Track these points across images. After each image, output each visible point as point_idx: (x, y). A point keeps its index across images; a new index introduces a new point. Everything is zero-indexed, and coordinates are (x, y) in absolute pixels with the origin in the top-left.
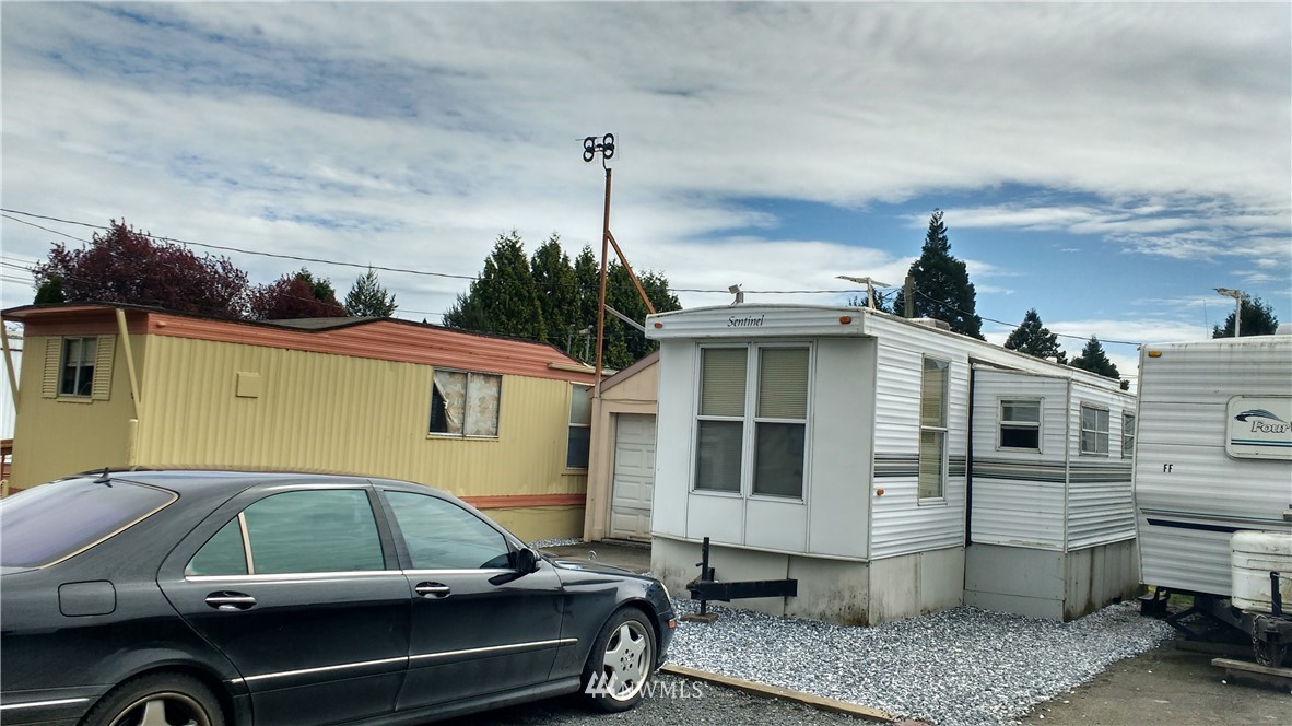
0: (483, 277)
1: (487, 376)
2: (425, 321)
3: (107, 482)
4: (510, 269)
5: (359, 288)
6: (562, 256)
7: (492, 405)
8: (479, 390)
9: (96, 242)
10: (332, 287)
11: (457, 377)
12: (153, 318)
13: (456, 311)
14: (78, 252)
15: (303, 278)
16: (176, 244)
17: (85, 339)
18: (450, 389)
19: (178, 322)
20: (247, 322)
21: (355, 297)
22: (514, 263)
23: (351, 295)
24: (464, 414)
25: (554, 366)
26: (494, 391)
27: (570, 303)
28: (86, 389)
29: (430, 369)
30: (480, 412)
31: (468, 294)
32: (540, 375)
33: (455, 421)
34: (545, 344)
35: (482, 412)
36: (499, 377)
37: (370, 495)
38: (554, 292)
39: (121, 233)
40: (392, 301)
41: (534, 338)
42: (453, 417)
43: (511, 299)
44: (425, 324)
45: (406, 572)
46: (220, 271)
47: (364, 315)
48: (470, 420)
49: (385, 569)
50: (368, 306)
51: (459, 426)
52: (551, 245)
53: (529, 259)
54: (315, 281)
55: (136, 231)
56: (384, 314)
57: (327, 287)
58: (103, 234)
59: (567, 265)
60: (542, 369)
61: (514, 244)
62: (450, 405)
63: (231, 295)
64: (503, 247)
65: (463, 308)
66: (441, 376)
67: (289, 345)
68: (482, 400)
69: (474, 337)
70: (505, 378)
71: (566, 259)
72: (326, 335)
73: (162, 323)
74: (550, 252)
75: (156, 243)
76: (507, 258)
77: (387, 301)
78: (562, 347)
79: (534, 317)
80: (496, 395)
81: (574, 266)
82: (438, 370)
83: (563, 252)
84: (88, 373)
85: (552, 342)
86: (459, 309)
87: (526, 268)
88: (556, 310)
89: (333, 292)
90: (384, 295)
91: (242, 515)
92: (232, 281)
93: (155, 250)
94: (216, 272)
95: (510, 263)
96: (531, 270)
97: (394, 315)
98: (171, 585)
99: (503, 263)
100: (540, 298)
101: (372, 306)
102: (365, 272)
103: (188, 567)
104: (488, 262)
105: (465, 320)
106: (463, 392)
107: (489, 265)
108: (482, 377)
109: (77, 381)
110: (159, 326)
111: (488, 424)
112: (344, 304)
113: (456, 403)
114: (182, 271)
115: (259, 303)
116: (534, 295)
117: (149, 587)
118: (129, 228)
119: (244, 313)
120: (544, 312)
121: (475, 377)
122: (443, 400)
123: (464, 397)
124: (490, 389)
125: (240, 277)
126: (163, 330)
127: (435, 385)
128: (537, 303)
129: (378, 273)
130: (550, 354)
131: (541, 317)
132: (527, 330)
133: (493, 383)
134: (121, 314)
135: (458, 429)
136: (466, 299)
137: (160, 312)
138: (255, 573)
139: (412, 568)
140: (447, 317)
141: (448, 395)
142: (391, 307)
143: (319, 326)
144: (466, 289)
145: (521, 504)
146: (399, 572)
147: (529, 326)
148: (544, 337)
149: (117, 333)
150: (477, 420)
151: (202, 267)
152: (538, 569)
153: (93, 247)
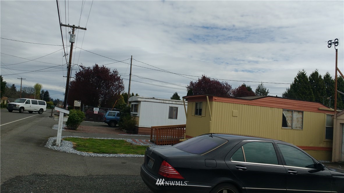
0: (294, 83)
1: (299, 112)
2: (277, 96)
3: (212, 136)
4: (302, 80)
5: (259, 88)
6: (319, 76)
7: (301, 120)
8: (296, 115)
9: (199, 80)
10: (251, 88)
11: (289, 112)
12: (214, 98)
13: (286, 93)
14: (195, 83)
15: (244, 86)
16: (216, 80)
17: (200, 103)
18: (288, 115)
19: (219, 98)
20: (231, 97)
21: (258, 90)
22: (303, 79)
23: (257, 90)
24: (292, 122)
25: (320, 109)
26: (301, 116)
27: (322, 89)
28: (200, 114)
29: (282, 110)
30: (297, 122)
31: (290, 88)
32: (316, 111)
33: (290, 124)
34: (315, 102)
35: (298, 122)
36: (302, 112)
37: (274, 144)
38: (317, 86)
39: (204, 78)
40: (268, 91)
41: (311, 100)
42: (289, 123)
43: (303, 89)
44: (277, 97)
45: (284, 166)
46: (225, 85)
47: (260, 95)
48: (294, 124)
49: (279, 165)
50: (261, 92)
51: (291, 125)
52: (315, 72)
53: (308, 77)
54: (247, 86)
55: (207, 77)
56: (265, 94)
57: (250, 88)
58: (200, 78)
59: (321, 78)
60: (316, 110)
61: (303, 73)
62: (288, 119)
63: (228, 91)
64: (300, 74)
65: (288, 92)
66: (285, 111)
67: (244, 104)
68: (297, 118)
69: (294, 101)
70: (304, 112)
71: (320, 76)
72: (253, 101)
73: (216, 99)
74: (315, 75)
75: (211, 80)
76: (301, 77)
77: (266, 91)
78: (321, 103)
79: (310, 94)
80: (302, 117)
81: (323, 78)
82: (284, 110)
83: (319, 74)
84: (201, 110)
85: (316, 101)
86: (287, 92)
87: (307, 80)
88: (318, 92)
89: (251, 89)
90: (265, 89)
91: (242, 147)
92: (228, 88)
93: (211, 81)
94: (224, 86)
95: (302, 79)
96: (309, 80)
97: (268, 95)
98: (228, 162)
99: (300, 79)
100: (312, 88)
101: (262, 92)
102: (260, 84)
103: (231, 158)
104: (295, 79)
105: (288, 95)
106: (291, 116)
107: (296, 80)
108: (297, 112)
109: (199, 112)
110: (215, 100)
111: (299, 125)
112: (255, 92)
113: (289, 119)
114: (217, 86)
115: (234, 92)
116: (310, 88)
117: (223, 162)
118: (206, 77)
119: (231, 95)
120: (314, 92)
121: (295, 112)
122: (286, 118)
123: (292, 117)
124: (300, 115)
125: (230, 87)
126: (216, 100)
127: (283, 114)
128: (311, 90)
129: (263, 84)
130: (318, 105)
131: (313, 94)
132: (308, 98)
133: (301, 114)
134: (207, 97)
135: (291, 126)
136: (289, 89)
137: (215, 96)
138: (246, 162)
139: (286, 165)
140: (283, 95)
141: (287, 117)
142: (267, 92)
143: (252, 99)
144: (289, 87)
145: (311, 149)
146: (283, 166)
147: (309, 97)
148: (314, 100)
149: (207, 101)
150: (296, 124)
151: (221, 84)
152: (324, 170)
153: (198, 81)
